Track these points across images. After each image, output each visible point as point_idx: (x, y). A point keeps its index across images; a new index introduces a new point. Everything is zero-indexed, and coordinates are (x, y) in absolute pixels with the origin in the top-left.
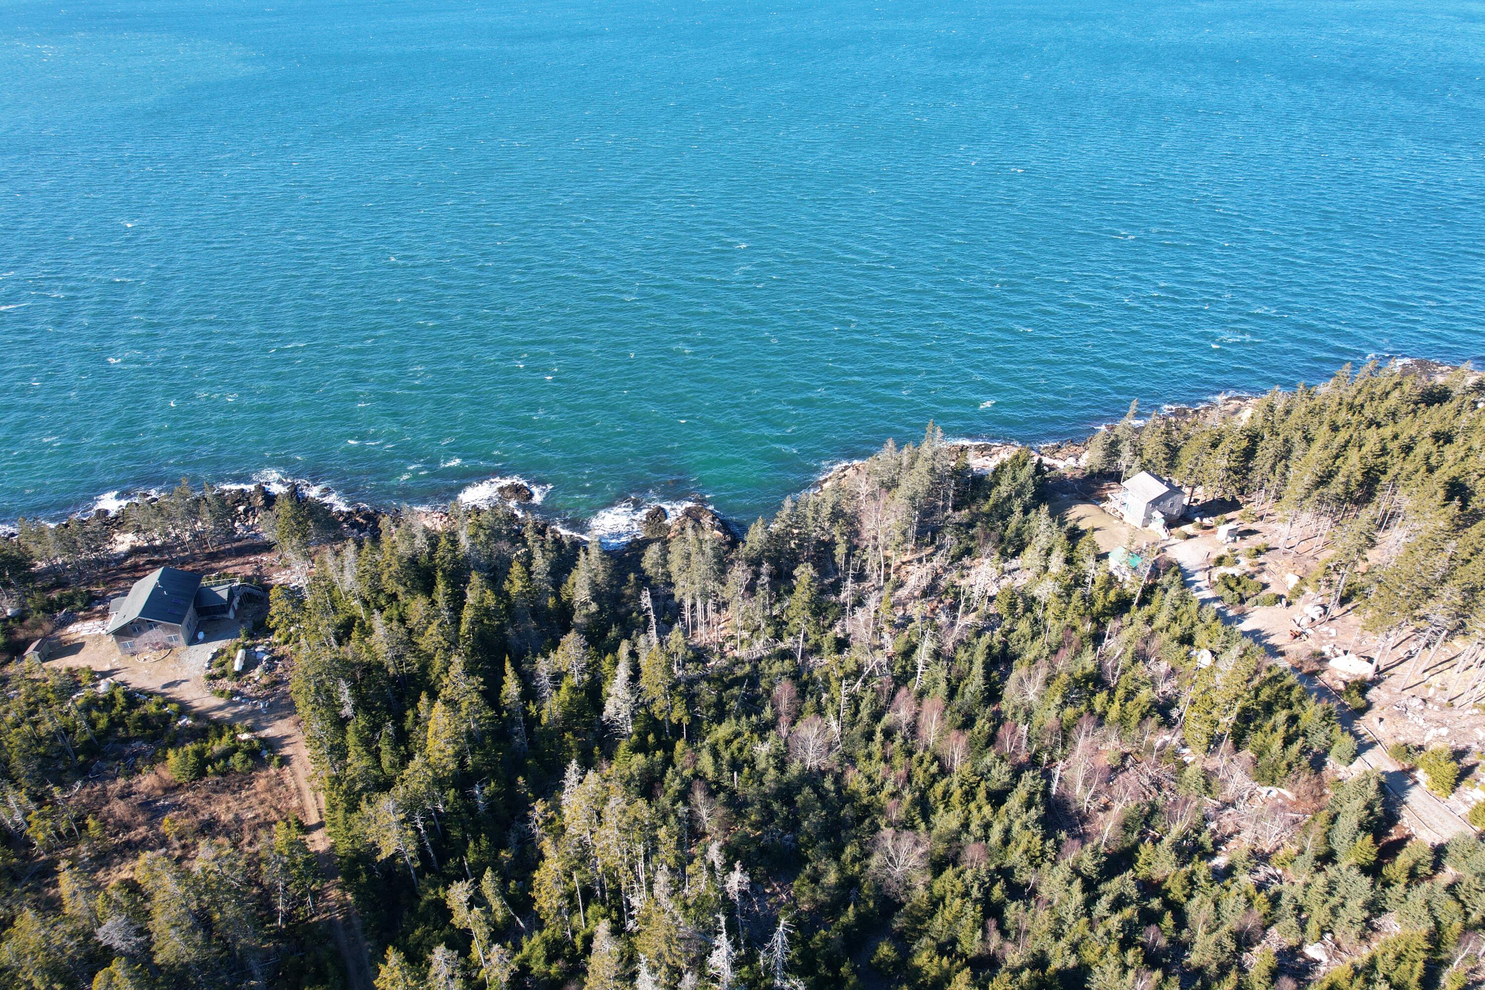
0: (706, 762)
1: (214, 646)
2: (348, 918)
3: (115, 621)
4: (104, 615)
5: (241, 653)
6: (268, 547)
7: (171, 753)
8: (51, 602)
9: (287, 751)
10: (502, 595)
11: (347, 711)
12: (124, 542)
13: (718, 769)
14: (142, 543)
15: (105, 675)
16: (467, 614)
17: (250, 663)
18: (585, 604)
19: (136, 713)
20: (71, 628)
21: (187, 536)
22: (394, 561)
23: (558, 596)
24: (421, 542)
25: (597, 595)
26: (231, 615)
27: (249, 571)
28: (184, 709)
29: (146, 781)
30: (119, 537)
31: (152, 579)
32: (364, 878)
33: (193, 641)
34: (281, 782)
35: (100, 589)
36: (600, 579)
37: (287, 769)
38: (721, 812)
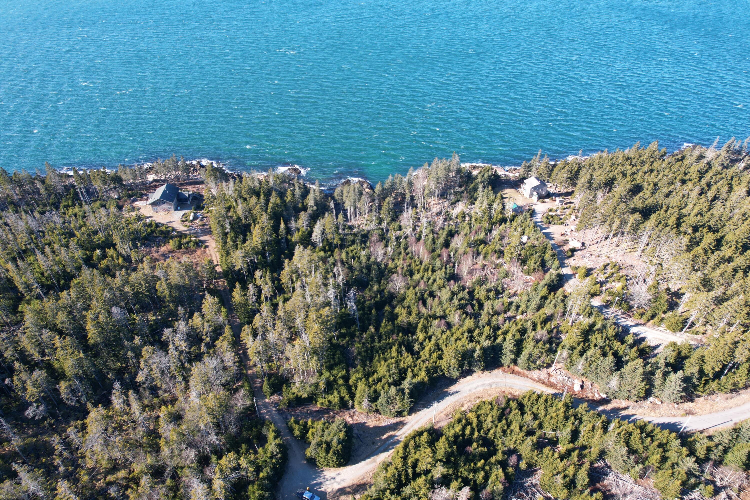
0: (344, 256)
1: (183, 212)
2: (225, 289)
3: (151, 201)
4: (147, 200)
5: (192, 214)
6: (202, 183)
7: (171, 241)
8: (129, 195)
9: (207, 244)
10: (283, 201)
11: (228, 230)
12: (151, 177)
13: (347, 258)
14: (156, 178)
15: (148, 217)
16: (270, 205)
17: (195, 218)
18: (313, 207)
19: (159, 229)
20: (136, 203)
21: (173, 177)
22: (246, 186)
23: (303, 203)
24: (256, 183)
25: (316, 204)
26: (189, 203)
27: (195, 190)
28: (174, 230)
29: (163, 249)
30: (148, 176)
31: (163, 188)
32: (230, 277)
33: (176, 209)
34: (205, 253)
35: (145, 192)
36: (318, 198)
37: (207, 249)
38: (346, 270)
